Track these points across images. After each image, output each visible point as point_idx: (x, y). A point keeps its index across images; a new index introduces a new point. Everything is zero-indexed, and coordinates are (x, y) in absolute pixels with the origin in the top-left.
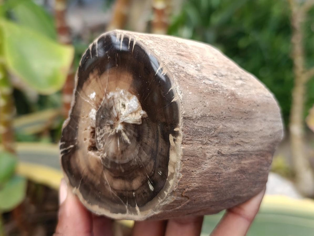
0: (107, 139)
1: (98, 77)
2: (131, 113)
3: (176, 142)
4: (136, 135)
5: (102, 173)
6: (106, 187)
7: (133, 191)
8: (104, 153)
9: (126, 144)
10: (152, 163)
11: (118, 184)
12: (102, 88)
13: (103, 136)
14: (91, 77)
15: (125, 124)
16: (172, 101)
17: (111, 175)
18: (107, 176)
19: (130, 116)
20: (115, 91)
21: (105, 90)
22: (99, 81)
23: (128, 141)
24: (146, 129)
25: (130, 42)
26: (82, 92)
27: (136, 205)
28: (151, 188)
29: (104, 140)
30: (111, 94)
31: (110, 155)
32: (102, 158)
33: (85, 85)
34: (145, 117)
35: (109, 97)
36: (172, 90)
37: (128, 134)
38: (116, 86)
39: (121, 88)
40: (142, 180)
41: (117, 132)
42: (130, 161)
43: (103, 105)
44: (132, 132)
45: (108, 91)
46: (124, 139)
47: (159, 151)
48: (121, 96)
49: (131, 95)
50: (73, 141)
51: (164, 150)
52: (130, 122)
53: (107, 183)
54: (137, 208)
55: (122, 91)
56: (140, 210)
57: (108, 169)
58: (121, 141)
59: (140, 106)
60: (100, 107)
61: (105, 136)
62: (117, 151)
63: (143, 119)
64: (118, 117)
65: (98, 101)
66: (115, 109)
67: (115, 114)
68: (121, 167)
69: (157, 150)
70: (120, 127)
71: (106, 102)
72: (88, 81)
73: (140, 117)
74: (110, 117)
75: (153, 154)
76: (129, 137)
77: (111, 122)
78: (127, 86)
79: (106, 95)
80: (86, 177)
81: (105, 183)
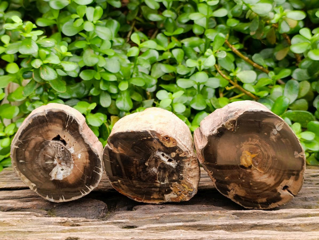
0: (55, 151)
1: (85, 165)
2: (57, 172)
3: (31, 186)
4: (47, 169)
5: (43, 138)
6: (36, 135)
7: (25, 150)
8: (51, 145)
9: (46, 161)
10: (30, 169)
11: (33, 143)
12: (78, 164)
13: (59, 149)
14: (88, 161)
15: (54, 166)
16: (47, 196)
17: (39, 142)
18: (40, 139)
19: (56, 171)
20: (72, 171)
21: (76, 165)
22: (83, 164)
23: (47, 163)
24: (45, 176)
25: (85, 192)
26: (86, 150)
27: (18, 148)
28: (21, 161)
29: (56, 149)
30: (72, 167)
31: (48, 148)
32: (49, 142)
33: (88, 154)
34: (51, 179)
35: (72, 165)
36: (51, 198)
37: (50, 165)
38: (73, 173)
39: (70, 175)
40: (27, 158)
41: (55, 159)
42: (38, 158)
43: (71, 159)
44: (49, 167)
45: (74, 166)
46: (49, 161)
47: (33, 176)
48: (67, 172)
49: (64, 178)
50: (69, 129)
51: (31, 178)
52: (54, 170)
53: (37, 137)
54: (17, 147)
55: (69, 174)
56: (15, 148)
57: (43, 142)
58: (50, 158)
59: (56, 179)
60: (72, 157)
61: (58, 150)
62: (47, 153)
63: (51, 177)
64: (61, 164)
65: (75, 158)
66: (64, 165)
67: (62, 164)
68: (39, 150)
69: (34, 175)
70: (56, 162)
71: (71, 162)
72: (87, 158)
73: (52, 176)
74: (63, 160)
75: (34, 172)
76: (48, 164)
77: (61, 159)
78: (69, 179)
79: (74, 164)
80: (47, 126)
81: (38, 136)
